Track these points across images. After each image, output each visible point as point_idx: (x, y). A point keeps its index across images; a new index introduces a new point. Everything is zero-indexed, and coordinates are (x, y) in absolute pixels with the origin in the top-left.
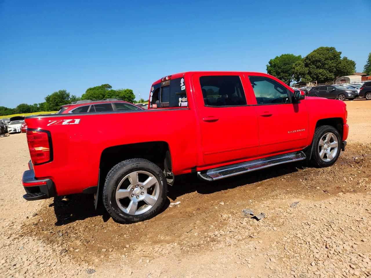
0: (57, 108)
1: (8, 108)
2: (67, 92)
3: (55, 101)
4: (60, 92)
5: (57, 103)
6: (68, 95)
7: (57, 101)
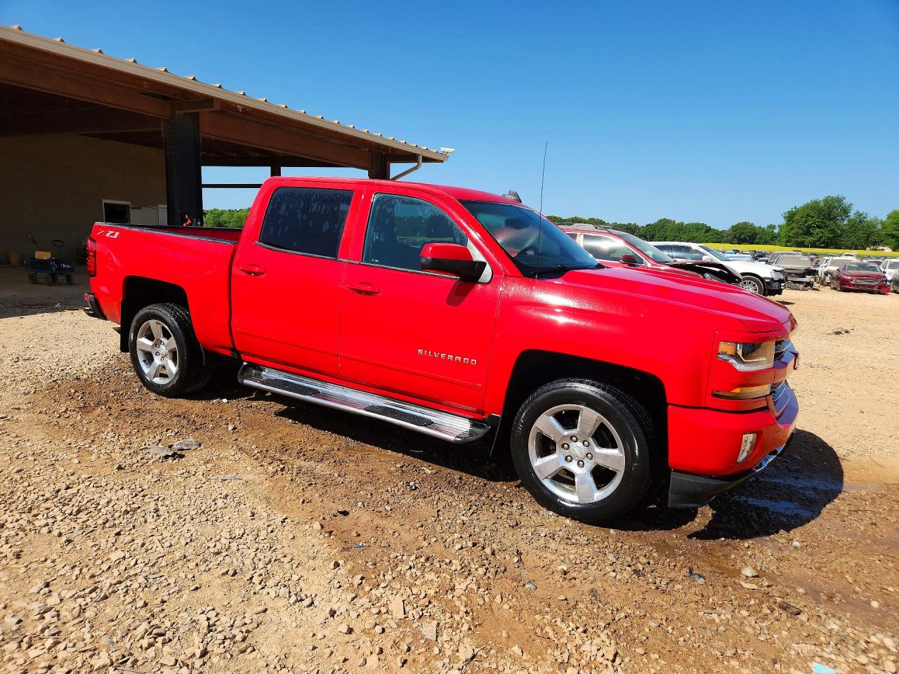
0: (804, 241)
1: (712, 227)
2: (846, 202)
3: (806, 222)
4: (826, 201)
5: (810, 227)
6: (845, 211)
7: (810, 223)
